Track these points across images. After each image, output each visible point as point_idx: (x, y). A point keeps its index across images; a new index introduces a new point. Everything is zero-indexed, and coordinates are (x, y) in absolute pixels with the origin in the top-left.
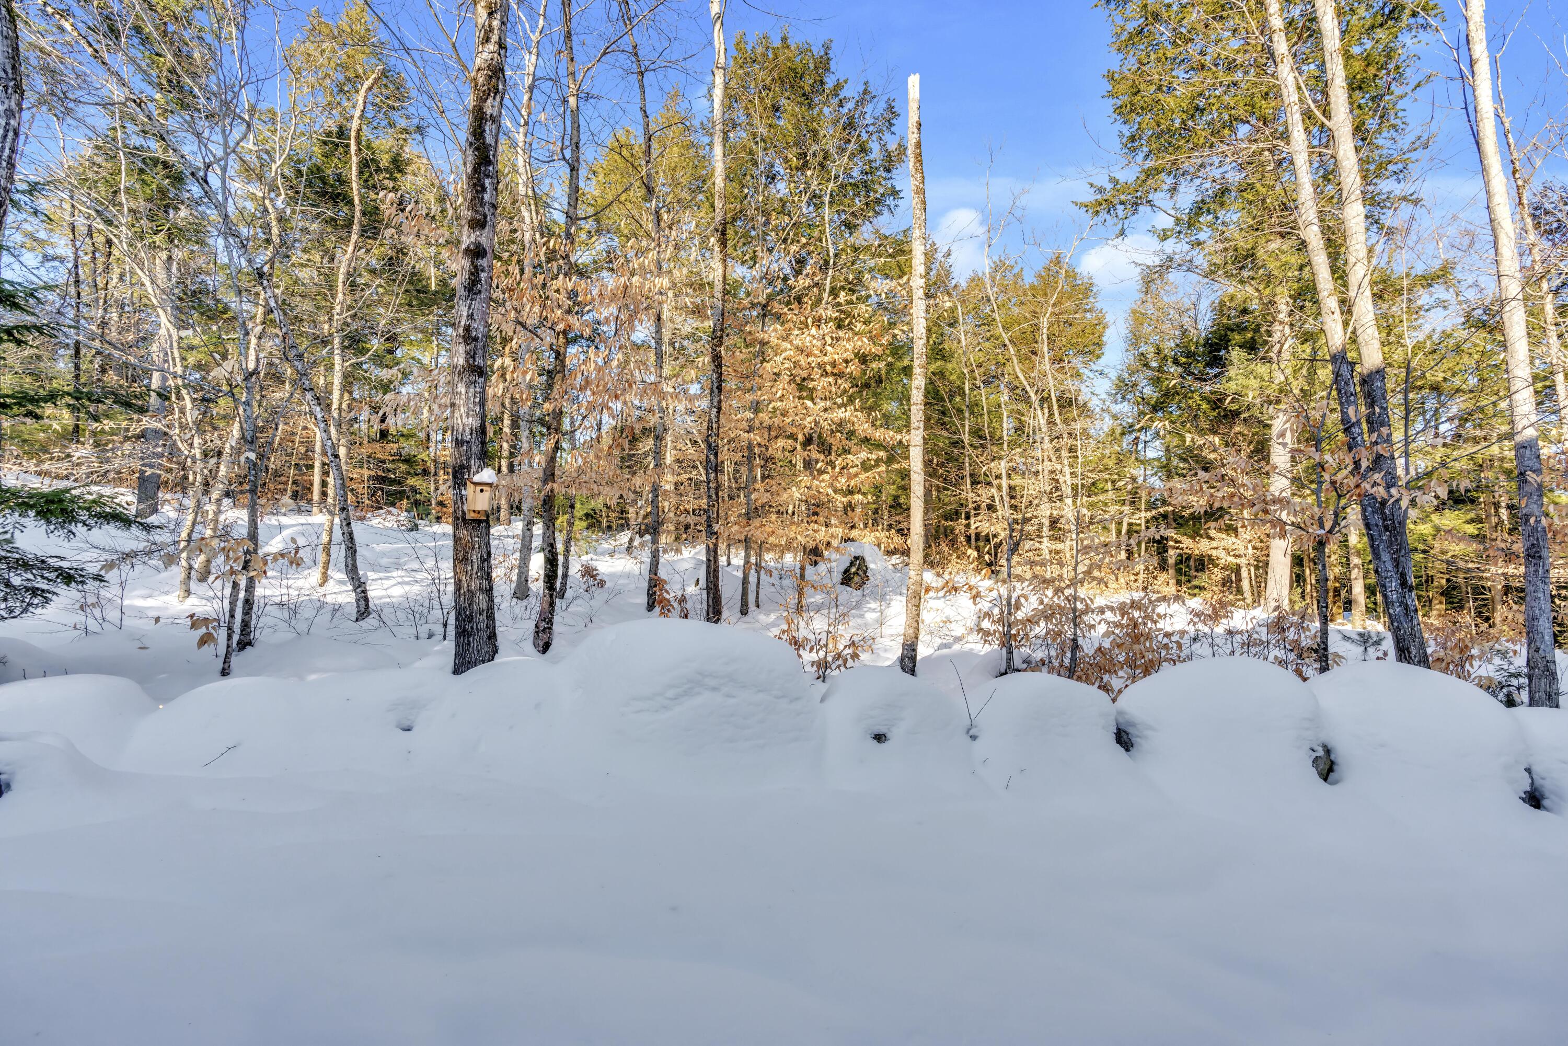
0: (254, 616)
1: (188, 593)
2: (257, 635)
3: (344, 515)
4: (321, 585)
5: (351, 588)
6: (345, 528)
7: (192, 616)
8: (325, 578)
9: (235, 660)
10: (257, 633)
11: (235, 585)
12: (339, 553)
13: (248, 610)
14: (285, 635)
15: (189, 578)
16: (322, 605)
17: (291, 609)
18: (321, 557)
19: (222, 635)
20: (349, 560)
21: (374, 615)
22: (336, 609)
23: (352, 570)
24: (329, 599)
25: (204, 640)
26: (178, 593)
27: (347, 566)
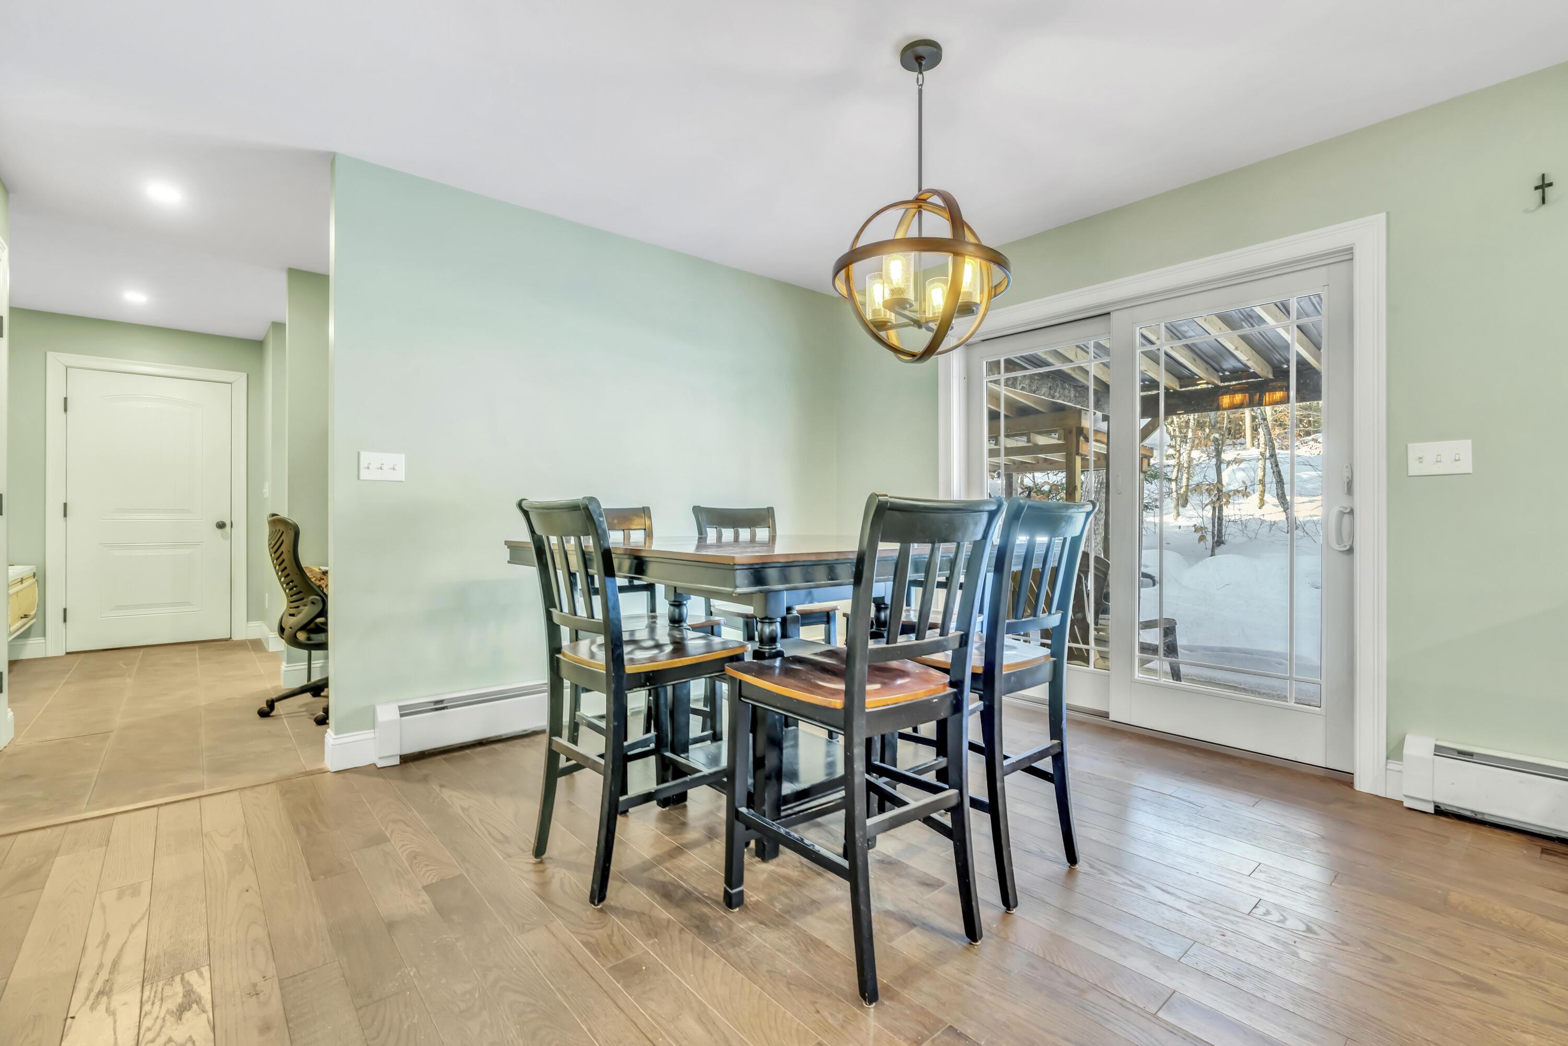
0: (1223, 527)
1: (1178, 515)
2: (1226, 538)
3: (1273, 460)
4: (1260, 508)
5: (1282, 509)
6: (1275, 468)
7: (1195, 526)
8: (1262, 503)
9: (1216, 551)
10: (1226, 537)
11: (1214, 508)
12: (1272, 486)
13: (1220, 525)
14: (1240, 539)
15: (1178, 505)
16: (1263, 522)
17: (1244, 525)
18: (1259, 488)
19: (1209, 537)
20: (1279, 490)
21: (1300, 528)
22: (1273, 524)
23: (1282, 497)
24: (1268, 518)
25: (1202, 538)
26: (1173, 514)
27: (1278, 495)
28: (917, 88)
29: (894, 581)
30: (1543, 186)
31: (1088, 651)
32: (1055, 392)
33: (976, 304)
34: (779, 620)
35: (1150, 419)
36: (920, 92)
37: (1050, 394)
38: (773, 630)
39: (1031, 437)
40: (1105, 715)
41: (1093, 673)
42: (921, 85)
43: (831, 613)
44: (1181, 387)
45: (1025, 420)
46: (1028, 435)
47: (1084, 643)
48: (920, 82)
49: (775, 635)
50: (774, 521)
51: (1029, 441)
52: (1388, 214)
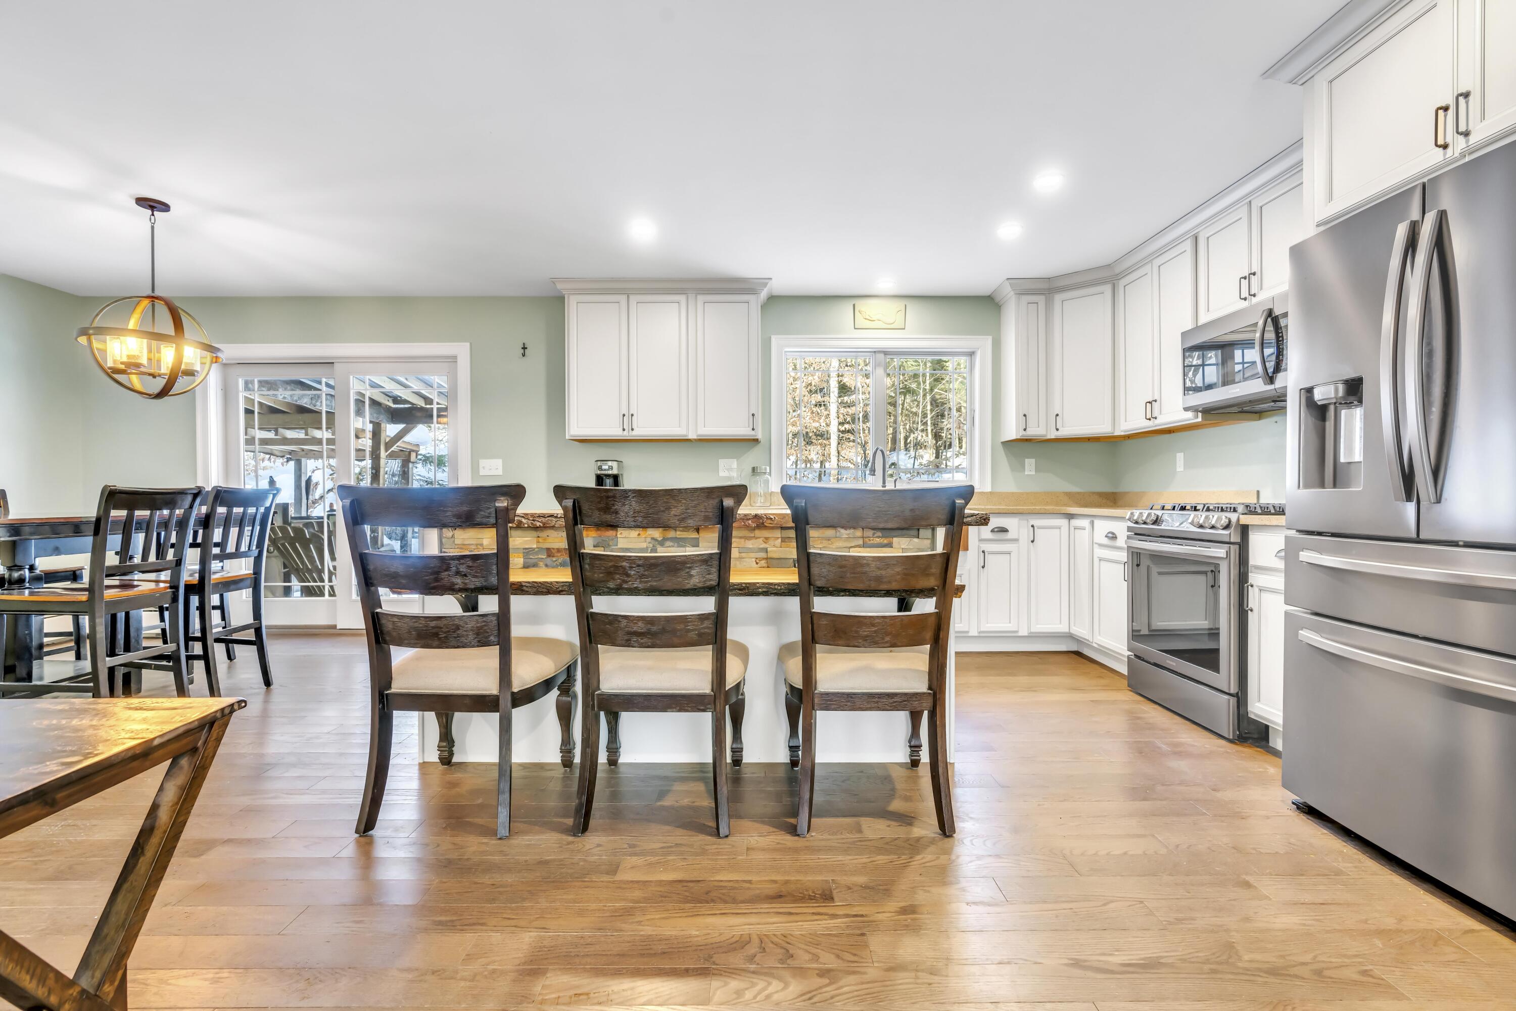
28: (149, 225)
29: (123, 533)
30: (524, 348)
31: (324, 587)
32: (316, 402)
33: (197, 372)
34: (28, 567)
35: (405, 425)
36: (153, 228)
37: (311, 403)
38: (21, 574)
39: (309, 431)
40: (334, 627)
41: (328, 601)
42: (154, 224)
43: (78, 572)
44: (426, 405)
45: (301, 417)
46: (306, 429)
47: (321, 582)
48: (153, 221)
49: (23, 578)
50: (7, 502)
51: (307, 434)
52: (471, 344)
